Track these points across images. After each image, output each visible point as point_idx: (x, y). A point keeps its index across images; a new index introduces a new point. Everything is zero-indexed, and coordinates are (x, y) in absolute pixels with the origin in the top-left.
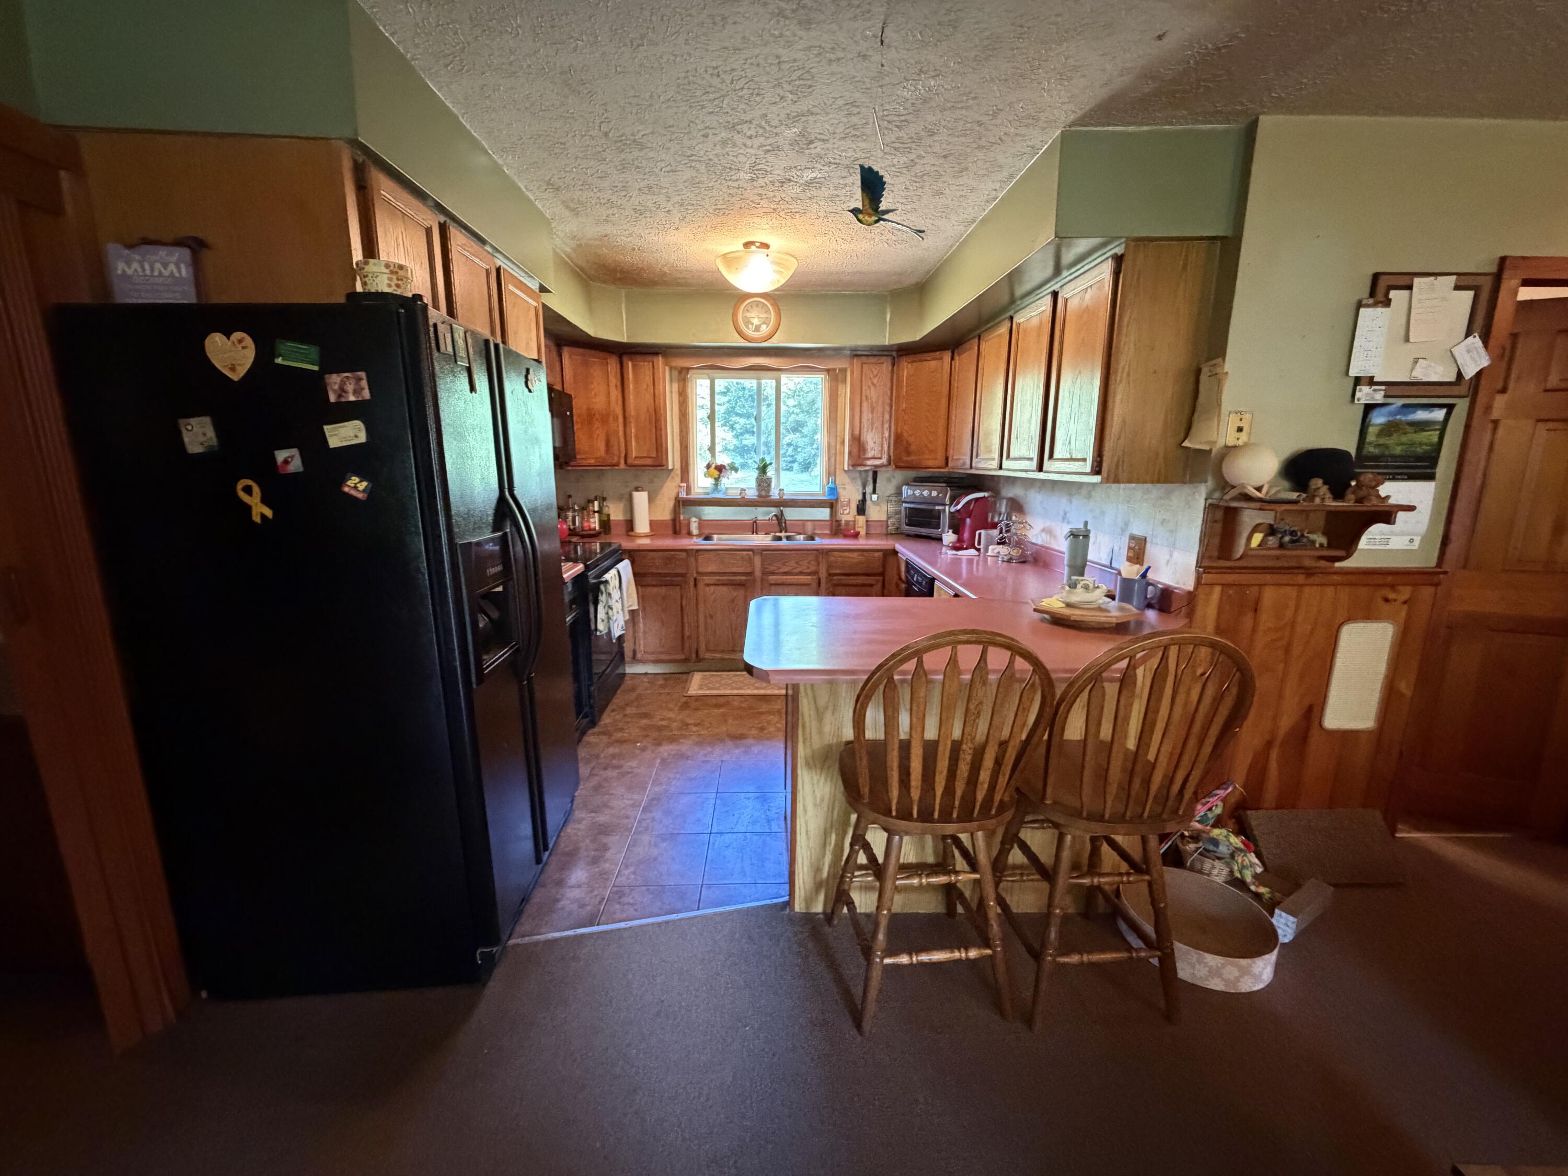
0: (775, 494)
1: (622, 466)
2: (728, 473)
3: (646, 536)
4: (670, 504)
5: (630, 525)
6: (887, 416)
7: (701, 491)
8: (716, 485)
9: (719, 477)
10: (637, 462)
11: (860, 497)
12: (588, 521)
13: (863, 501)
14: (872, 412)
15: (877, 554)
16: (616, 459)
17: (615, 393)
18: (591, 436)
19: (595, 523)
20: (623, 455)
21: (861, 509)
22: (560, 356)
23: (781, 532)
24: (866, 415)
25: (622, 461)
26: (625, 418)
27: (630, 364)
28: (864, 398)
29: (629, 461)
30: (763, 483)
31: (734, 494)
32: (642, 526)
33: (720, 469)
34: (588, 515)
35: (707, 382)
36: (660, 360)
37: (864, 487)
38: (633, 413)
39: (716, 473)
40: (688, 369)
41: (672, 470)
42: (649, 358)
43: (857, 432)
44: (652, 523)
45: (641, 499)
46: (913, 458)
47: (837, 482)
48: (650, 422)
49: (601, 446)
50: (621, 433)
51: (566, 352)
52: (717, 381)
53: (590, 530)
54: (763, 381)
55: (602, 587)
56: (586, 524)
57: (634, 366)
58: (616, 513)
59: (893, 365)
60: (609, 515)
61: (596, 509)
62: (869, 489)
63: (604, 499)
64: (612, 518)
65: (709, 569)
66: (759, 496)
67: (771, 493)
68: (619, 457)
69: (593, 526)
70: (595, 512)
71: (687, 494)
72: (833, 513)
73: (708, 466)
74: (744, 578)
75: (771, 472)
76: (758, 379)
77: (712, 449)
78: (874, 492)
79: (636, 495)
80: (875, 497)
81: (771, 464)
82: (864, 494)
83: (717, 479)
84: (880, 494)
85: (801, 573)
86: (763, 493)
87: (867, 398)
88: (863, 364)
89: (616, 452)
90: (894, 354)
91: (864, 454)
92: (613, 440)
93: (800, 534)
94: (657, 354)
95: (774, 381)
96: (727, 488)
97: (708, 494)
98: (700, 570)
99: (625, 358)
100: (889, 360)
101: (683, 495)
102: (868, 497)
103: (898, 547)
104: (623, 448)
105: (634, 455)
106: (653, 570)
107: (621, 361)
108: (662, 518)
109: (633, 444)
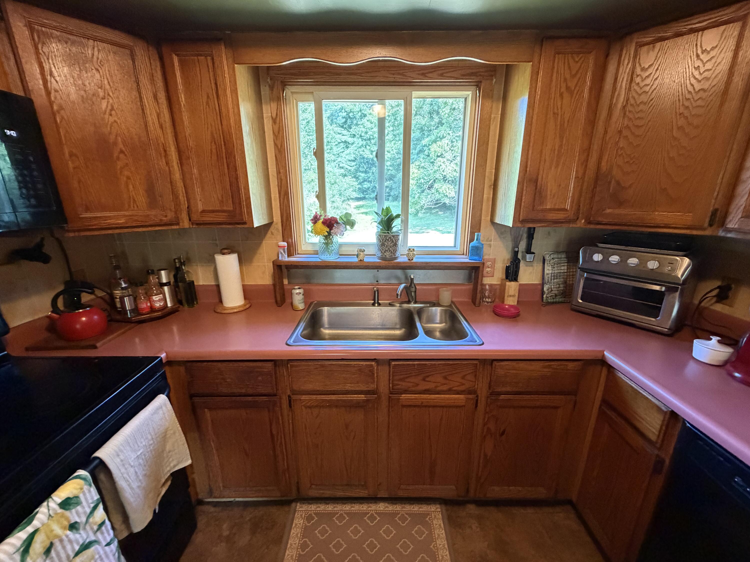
0: (402, 255)
1: (186, 224)
2: (342, 228)
4: (269, 268)
8: (327, 244)
9: (329, 234)
10: (208, 218)
11: (510, 257)
12: (150, 300)
13: (515, 262)
14: (561, 138)
15: (571, 365)
16: (171, 215)
19: (164, 298)
21: (512, 272)
23: (409, 302)
25: (184, 216)
26: (180, 152)
27: (175, 58)
29: (195, 217)
30: (388, 241)
31: (351, 255)
32: (232, 297)
35: (311, 106)
37: (516, 242)
38: (191, 143)
39: (326, 229)
41: (266, 227)
44: (247, 292)
45: (228, 263)
48: (219, 157)
50: (177, 176)
52: (324, 102)
53: (152, 309)
56: (144, 305)
57: (180, 61)
58: (199, 279)
61: (165, 280)
62: (523, 246)
65: (309, 387)
66: (382, 257)
67: (398, 254)
68: (177, 211)
69: (157, 305)
70: (162, 285)
71: (289, 255)
73: (315, 220)
74: (362, 397)
75: (397, 225)
78: (529, 251)
79: (221, 259)
80: (528, 258)
81: (398, 216)
82: (516, 253)
83: (328, 237)
85: (450, 391)
86: (388, 255)
89: (170, 204)
91: (541, 205)
93: (434, 305)
94: (217, 40)
95: (402, 102)
96: (341, 248)
97: (316, 254)
98: (295, 387)
101: (285, 258)
102: (519, 257)
103: (610, 357)
104: (182, 198)
105: (200, 207)
106: (224, 390)
107: (161, 59)
108: (260, 282)
109: (198, 190)
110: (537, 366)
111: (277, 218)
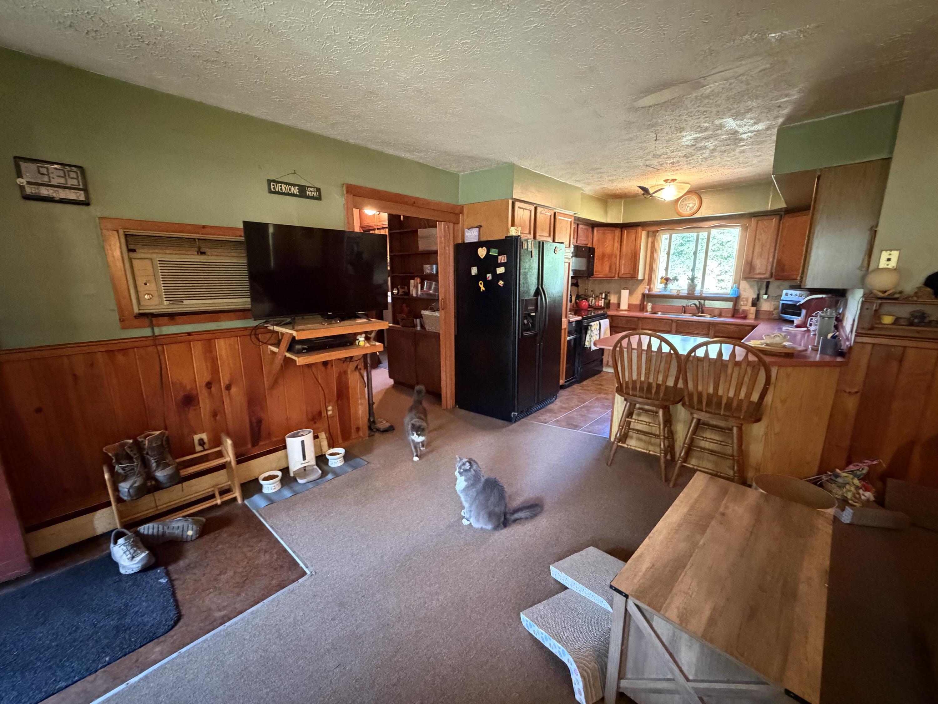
0: (697, 293)
1: (616, 278)
2: (673, 282)
3: (626, 311)
4: (640, 297)
5: (619, 305)
6: (772, 250)
7: (658, 290)
8: (666, 287)
10: (623, 276)
11: (755, 296)
13: (758, 298)
14: (762, 248)
16: (613, 275)
17: (617, 245)
18: (602, 264)
19: (602, 303)
20: (618, 272)
21: (755, 303)
22: (593, 231)
24: (758, 249)
25: (617, 276)
26: (620, 255)
27: (626, 232)
28: (757, 239)
29: (620, 275)
30: (692, 286)
31: (674, 293)
32: (624, 306)
33: (667, 280)
34: (599, 300)
35: (667, 236)
36: (640, 229)
37: (759, 290)
38: (624, 253)
39: (665, 281)
40: (658, 231)
41: (642, 280)
42: (635, 228)
43: (750, 259)
44: (629, 305)
45: (625, 293)
46: (785, 273)
47: (740, 288)
48: (632, 257)
49: (607, 269)
50: (617, 263)
51: (595, 229)
52: (672, 235)
53: (599, 306)
54: (700, 234)
55: (589, 328)
56: (597, 303)
57: (627, 233)
58: (613, 299)
59: (780, 220)
60: (610, 301)
61: (603, 297)
62: (763, 291)
63: (609, 293)
64: (611, 302)
66: (688, 294)
67: (695, 293)
68: (615, 274)
69: (600, 304)
71: (649, 291)
72: (735, 305)
73: (662, 278)
76: (698, 232)
77: (667, 269)
78: (766, 294)
79: (623, 291)
80: (765, 297)
82: (758, 295)
83: (666, 284)
84: (771, 295)
86: (690, 292)
87: (759, 240)
88: (758, 221)
89: (614, 271)
90: (783, 213)
91: (754, 272)
92: (613, 267)
93: (709, 314)
94: (639, 226)
95: (707, 234)
96: (671, 290)
97: (660, 292)
99: (623, 229)
100: (778, 217)
101: (647, 292)
102: (761, 296)
104: (617, 270)
105: (622, 273)
106: (621, 325)
107: (622, 231)
108: (635, 303)
109: (623, 267)
110: (733, 327)
111: (647, 278)
